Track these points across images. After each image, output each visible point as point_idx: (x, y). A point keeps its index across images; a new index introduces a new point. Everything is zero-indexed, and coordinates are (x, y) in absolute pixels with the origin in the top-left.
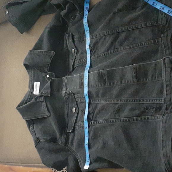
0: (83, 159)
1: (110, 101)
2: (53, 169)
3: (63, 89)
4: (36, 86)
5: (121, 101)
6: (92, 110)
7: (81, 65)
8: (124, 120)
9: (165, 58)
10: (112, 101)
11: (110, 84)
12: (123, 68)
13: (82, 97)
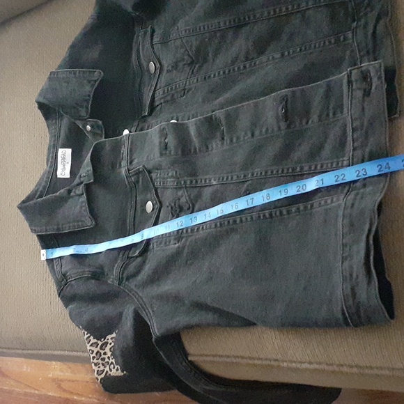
0: (157, 309)
1: (230, 177)
2: (86, 333)
3: (124, 163)
4: (64, 159)
5: (253, 175)
6: (189, 202)
7: (169, 98)
8: (259, 217)
9: (351, 71)
10: (235, 178)
11: (231, 141)
12: (257, 103)
13: (166, 176)
